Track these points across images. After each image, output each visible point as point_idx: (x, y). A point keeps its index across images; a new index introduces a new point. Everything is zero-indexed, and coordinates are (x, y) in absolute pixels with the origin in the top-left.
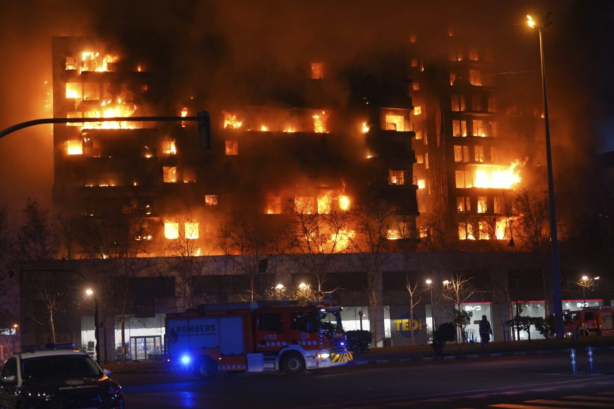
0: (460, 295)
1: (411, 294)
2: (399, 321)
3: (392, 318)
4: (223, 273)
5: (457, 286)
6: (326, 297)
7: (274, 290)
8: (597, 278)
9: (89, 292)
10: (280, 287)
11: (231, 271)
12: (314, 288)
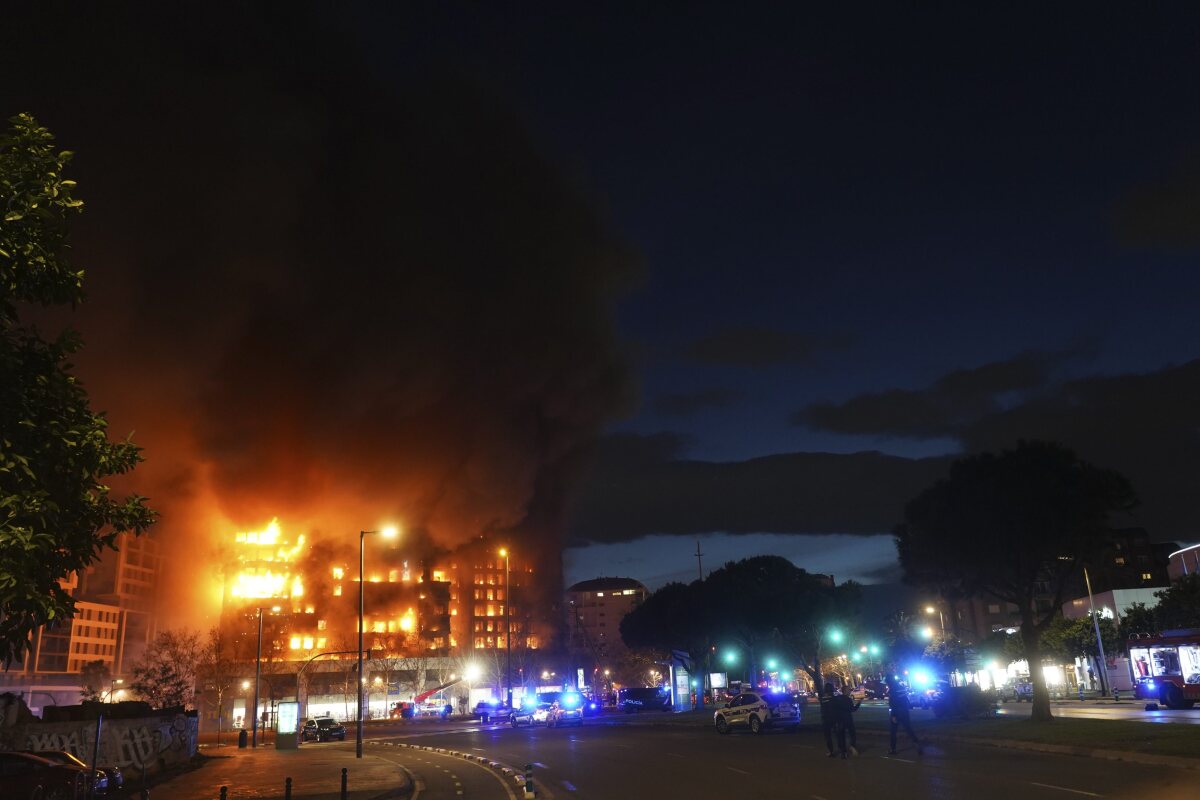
10: (364, 680)
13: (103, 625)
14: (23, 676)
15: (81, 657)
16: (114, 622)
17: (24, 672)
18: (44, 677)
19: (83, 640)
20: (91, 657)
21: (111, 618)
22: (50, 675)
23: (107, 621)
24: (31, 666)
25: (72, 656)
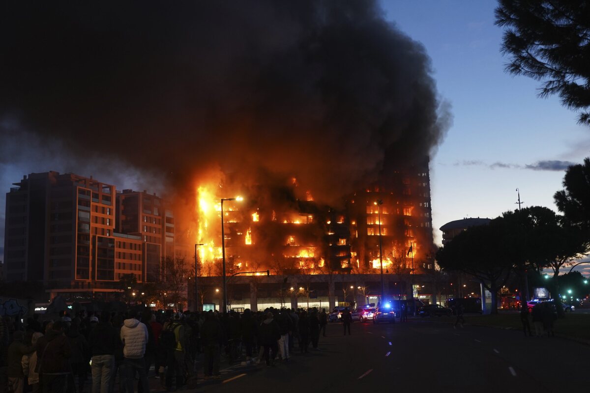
0: (365, 293)
1: (345, 292)
2: (341, 303)
3: (339, 301)
4: (269, 282)
5: (364, 289)
6: (310, 293)
7: (290, 290)
8: (423, 286)
9: (217, 290)
10: (292, 289)
11: (273, 282)
12: (305, 289)
13: (133, 252)
14: (89, 283)
15: (122, 271)
16: (140, 250)
17: (90, 280)
18: (101, 283)
19: (121, 261)
20: (128, 272)
21: (137, 247)
22: (105, 282)
23: (135, 249)
24: (93, 278)
25: (116, 271)
